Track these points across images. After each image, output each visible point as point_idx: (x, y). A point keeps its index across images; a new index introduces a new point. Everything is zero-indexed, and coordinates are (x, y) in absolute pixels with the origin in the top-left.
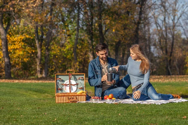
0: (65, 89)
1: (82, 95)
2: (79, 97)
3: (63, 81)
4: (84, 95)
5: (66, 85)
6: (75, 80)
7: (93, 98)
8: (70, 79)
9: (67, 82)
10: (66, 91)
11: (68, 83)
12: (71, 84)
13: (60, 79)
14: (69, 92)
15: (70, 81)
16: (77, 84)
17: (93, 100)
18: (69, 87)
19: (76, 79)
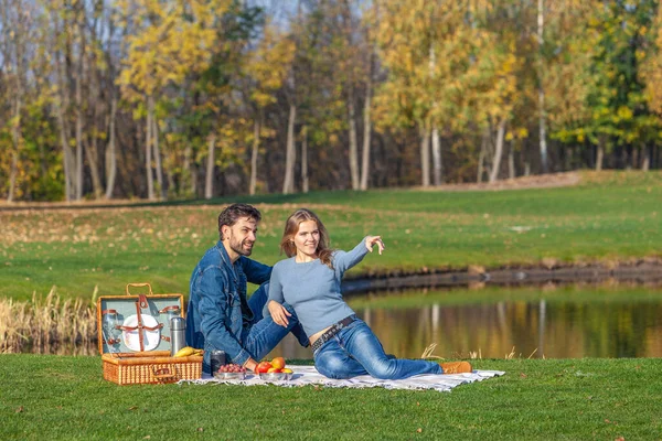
0: (128, 341)
1: (191, 362)
2: (183, 367)
3: (121, 318)
4: (195, 362)
5: (129, 329)
6: (153, 314)
7: (225, 370)
8: (139, 312)
9: (131, 321)
10: (130, 347)
11: (135, 324)
12: (142, 328)
13: (114, 311)
14: (139, 349)
15: (139, 319)
16: (160, 327)
17: (226, 374)
18: (137, 336)
19: (155, 313)
